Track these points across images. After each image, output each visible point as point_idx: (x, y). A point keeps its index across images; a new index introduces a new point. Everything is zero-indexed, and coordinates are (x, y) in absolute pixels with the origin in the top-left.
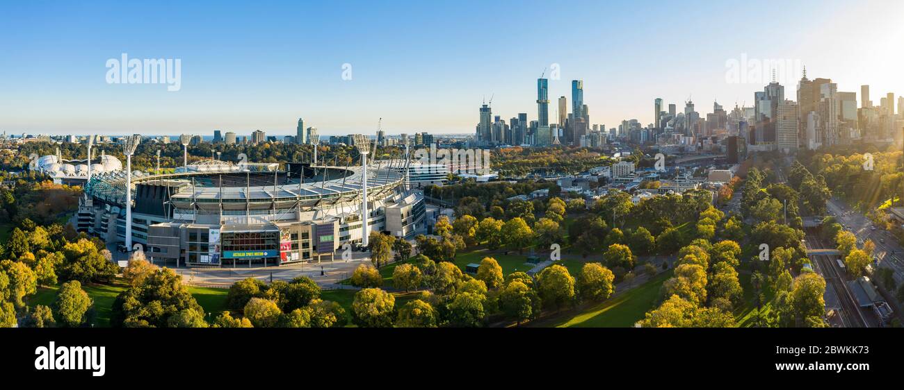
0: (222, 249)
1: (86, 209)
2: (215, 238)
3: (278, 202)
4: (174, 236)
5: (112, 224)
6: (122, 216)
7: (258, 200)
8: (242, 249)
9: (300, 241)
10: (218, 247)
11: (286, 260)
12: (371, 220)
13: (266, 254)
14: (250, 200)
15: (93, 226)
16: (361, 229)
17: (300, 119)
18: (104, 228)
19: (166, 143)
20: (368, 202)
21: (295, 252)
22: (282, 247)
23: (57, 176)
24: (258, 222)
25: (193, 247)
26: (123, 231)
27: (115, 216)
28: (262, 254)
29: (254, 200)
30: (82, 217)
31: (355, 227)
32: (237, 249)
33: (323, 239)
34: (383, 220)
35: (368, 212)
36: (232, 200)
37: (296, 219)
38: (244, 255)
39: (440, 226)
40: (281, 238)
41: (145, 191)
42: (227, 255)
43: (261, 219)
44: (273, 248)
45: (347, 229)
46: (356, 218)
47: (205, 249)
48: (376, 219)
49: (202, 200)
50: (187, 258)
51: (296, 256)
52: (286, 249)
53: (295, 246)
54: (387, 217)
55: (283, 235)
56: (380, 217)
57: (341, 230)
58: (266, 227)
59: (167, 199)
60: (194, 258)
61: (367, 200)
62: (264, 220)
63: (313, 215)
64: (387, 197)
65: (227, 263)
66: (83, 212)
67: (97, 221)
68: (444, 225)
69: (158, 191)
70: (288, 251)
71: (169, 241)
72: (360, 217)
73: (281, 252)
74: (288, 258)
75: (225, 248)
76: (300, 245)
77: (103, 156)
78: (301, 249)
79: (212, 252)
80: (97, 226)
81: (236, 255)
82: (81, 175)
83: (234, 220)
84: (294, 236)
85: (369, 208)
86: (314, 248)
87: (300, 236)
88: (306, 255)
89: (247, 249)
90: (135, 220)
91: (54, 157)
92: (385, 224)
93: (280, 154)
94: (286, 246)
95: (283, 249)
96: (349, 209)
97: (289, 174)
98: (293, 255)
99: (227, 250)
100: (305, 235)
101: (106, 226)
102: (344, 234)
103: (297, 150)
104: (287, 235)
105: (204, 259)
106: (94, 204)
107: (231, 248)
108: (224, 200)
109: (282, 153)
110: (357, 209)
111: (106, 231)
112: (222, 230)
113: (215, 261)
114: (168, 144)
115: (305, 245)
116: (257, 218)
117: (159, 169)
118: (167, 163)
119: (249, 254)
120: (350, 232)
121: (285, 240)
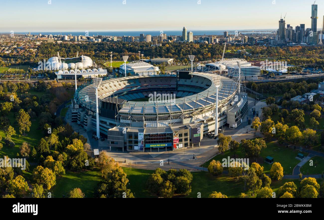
0: (145, 143)
1: (76, 110)
2: (141, 137)
3: (172, 114)
4: (121, 136)
5: (89, 121)
6: (94, 117)
7: (163, 114)
8: (155, 142)
9: (183, 137)
10: (143, 142)
11: (176, 148)
12: (219, 119)
13: (166, 145)
14: (159, 114)
15: (79, 120)
16: (214, 125)
17: (184, 27)
18: (85, 121)
20: (218, 108)
21: (181, 143)
22: (174, 142)
23: (59, 73)
24: (163, 126)
25: (130, 142)
26: (95, 125)
27: (91, 117)
28: (164, 145)
29: (160, 114)
30: (74, 115)
31: (211, 125)
32: (152, 142)
33: (195, 136)
34: (226, 118)
35: (218, 114)
36: (149, 114)
38: (155, 146)
39: (254, 124)
40: (174, 136)
41: (105, 105)
42: (147, 146)
43: (164, 124)
44: (170, 142)
45: (207, 126)
46: (212, 119)
47: (137, 142)
48: (222, 118)
49: (134, 114)
50: (128, 147)
51: (181, 145)
52: (176, 142)
53: (180, 141)
54: (228, 116)
55: (175, 135)
56: (224, 117)
57: (204, 127)
58: (167, 127)
59: (117, 114)
60: (131, 147)
61: (218, 107)
62: (165, 125)
63: (190, 120)
64: (228, 102)
65: (147, 149)
66: (74, 112)
67: (82, 118)
68: (257, 123)
69: (112, 106)
70: (177, 143)
71: (119, 139)
72: (214, 119)
73: (174, 144)
74: (177, 147)
75: (146, 142)
76: (183, 140)
77: (82, 57)
78: (184, 142)
79: (140, 144)
80: (82, 121)
81: (152, 146)
83: (150, 124)
84: (180, 135)
85: (219, 112)
86: (190, 140)
87: (183, 135)
88: (186, 145)
89: (157, 142)
90: (101, 122)
92: (226, 120)
93: (174, 51)
94: (176, 141)
95: (175, 142)
96: (209, 114)
97: (178, 76)
98: (180, 145)
99: (147, 143)
100: (186, 134)
101: (86, 123)
102: (206, 129)
104: (177, 135)
105: (136, 148)
106: (79, 107)
107: (149, 142)
108: (145, 114)
110: (213, 112)
111: (86, 125)
112: (144, 133)
113: (141, 149)
115: (186, 140)
116: (162, 124)
117: (111, 62)
118: (116, 58)
119: (158, 145)
120: (209, 127)
121: (176, 138)
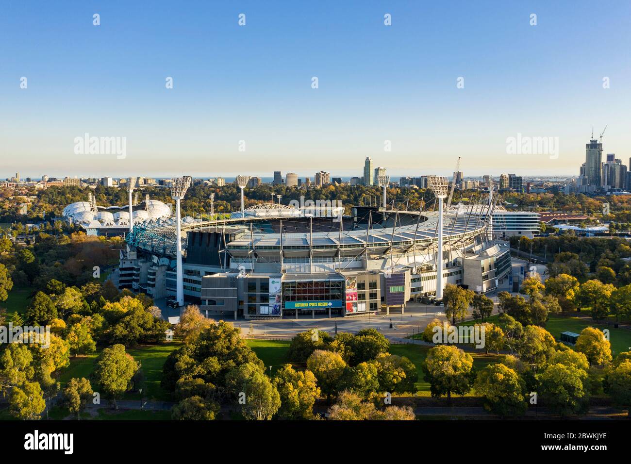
0: (283, 300)
1: (129, 262)
2: (276, 288)
3: (343, 249)
4: (231, 287)
5: (160, 277)
6: (172, 269)
7: (322, 247)
8: (305, 299)
9: (367, 291)
10: (279, 297)
11: (352, 311)
12: (446, 271)
13: (330, 304)
14: (314, 247)
15: (137, 281)
16: (435, 281)
17: (368, 158)
18: (151, 283)
19: (220, 185)
20: (443, 252)
21: (361, 303)
22: (347, 297)
23: (91, 226)
24: (322, 270)
25: (251, 298)
26: (174, 285)
27: (164, 269)
28: (326, 304)
29: (318, 247)
30: (124, 272)
31: (428, 278)
32: (299, 299)
33: (393, 289)
34: (461, 272)
35: (443, 262)
36: (294, 247)
37: (363, 267)
38: (306, 305)
39: (528, 283)
40: (347, 287)
41: (197, 239)
42: (289, 305)
43: (324, 267)
44: (338, 298)
45: (419, 279)
46: (429, 269)
47: (265, 299)
48: (452, 270)
49: (261, 248)
50: (246, 310)
51: (362, 307)
52: (352, 300)
53: (361, 297)
54: (465, 269)
55: (348, 284)
56: (457, 269)
57: (413, 280)
58: (330, 276)
59: (223, 247)
60: (253, 310)
61: (442, 249)
62: (329, 268)
63: (381, 263)
64: (466, 247)
65: (289, 314)
67: (142, 276)
68: (534, 284)
69: (212, 238)
70: (354, 301)
71: (226, 293)
72: (434, 267)
73: (347, 302)
74: (354, 309)
75: (286, 298)
76: (367, 296)
77: (148, 201)
78: (368, 300)
79: (272, 302)
80: (143, 281)
81: (298, 305)
82: (122, 224)
83: (295, 268)
84: (361, 286)
85: (444, 258)
86: (383, 299)
87: (367, 285)
88: (373, 306)
89: (311, 299)
90: (187, 272)
91: (87, 204)
92: (462, 276)
93: (346, 197)
94: (352, 296)
95: (349, 300)
96: (423, 258)
97: (355, 219)
98: (359, 305)
99: (289, 300)
100: (373, 285)
101: (154, 280)
102: (416, 285)
103: (364, 192)
104: (353, 284)
105: (264, 310)
106: (137, 257)
107: (293, 298)
108: (285, 247)
109: (348, 196)
110: (431, 259)
111: (153, 286)
112: (283, 279)
113: (276, 312)
114: (223, 187)
115: (373, 296)
116: (320, 266)
117: (212, 214)
118: (222, 208)
119: (313, 304)
120: (423, 283)
121: (351, 290)
